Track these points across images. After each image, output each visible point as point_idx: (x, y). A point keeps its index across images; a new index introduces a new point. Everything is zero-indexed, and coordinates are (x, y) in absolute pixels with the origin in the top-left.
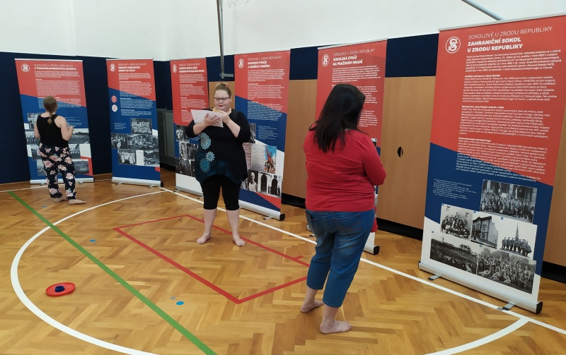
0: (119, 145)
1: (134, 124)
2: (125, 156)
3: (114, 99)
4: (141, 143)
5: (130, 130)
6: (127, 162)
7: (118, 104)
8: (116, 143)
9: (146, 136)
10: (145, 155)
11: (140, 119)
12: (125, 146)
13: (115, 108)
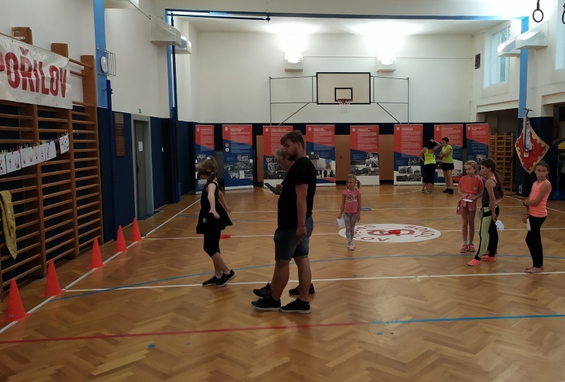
0: (229, 169)
1: (239, 158)
2: (233, 175)
3: (227, 145)
4: (243, 167)
5: (236, 161)
6: (234, 177)
7: (229, 147)
8: (227, 168)
9: (246, 163)
10: (245, 173)
11: (242, 154)
12: (233, 169)
13: (227, 150)
